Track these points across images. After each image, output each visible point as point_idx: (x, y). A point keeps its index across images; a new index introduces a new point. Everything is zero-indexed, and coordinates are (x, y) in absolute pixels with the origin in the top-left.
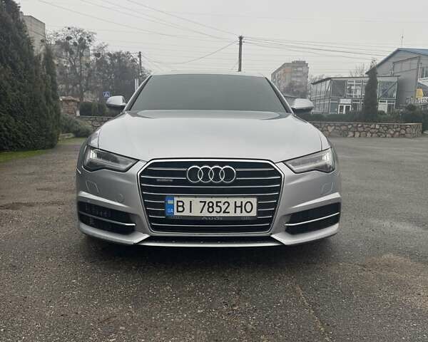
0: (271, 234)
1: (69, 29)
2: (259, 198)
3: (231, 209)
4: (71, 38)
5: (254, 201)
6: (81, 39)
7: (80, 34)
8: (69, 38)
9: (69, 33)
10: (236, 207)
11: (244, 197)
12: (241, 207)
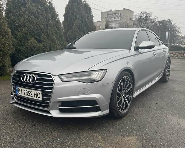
0: (49, 110)
1: (141, 12)
2: (43, 92)
3: (33, 95)
4: (142, 16)
5: (41, 92)
6: (146, 16)
7: (146, 14)
8: (141, 16)
9: (141, 14)
10: (34, 94)
11: (37, 90)
12: (36, 95)
